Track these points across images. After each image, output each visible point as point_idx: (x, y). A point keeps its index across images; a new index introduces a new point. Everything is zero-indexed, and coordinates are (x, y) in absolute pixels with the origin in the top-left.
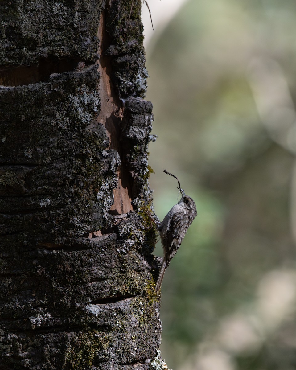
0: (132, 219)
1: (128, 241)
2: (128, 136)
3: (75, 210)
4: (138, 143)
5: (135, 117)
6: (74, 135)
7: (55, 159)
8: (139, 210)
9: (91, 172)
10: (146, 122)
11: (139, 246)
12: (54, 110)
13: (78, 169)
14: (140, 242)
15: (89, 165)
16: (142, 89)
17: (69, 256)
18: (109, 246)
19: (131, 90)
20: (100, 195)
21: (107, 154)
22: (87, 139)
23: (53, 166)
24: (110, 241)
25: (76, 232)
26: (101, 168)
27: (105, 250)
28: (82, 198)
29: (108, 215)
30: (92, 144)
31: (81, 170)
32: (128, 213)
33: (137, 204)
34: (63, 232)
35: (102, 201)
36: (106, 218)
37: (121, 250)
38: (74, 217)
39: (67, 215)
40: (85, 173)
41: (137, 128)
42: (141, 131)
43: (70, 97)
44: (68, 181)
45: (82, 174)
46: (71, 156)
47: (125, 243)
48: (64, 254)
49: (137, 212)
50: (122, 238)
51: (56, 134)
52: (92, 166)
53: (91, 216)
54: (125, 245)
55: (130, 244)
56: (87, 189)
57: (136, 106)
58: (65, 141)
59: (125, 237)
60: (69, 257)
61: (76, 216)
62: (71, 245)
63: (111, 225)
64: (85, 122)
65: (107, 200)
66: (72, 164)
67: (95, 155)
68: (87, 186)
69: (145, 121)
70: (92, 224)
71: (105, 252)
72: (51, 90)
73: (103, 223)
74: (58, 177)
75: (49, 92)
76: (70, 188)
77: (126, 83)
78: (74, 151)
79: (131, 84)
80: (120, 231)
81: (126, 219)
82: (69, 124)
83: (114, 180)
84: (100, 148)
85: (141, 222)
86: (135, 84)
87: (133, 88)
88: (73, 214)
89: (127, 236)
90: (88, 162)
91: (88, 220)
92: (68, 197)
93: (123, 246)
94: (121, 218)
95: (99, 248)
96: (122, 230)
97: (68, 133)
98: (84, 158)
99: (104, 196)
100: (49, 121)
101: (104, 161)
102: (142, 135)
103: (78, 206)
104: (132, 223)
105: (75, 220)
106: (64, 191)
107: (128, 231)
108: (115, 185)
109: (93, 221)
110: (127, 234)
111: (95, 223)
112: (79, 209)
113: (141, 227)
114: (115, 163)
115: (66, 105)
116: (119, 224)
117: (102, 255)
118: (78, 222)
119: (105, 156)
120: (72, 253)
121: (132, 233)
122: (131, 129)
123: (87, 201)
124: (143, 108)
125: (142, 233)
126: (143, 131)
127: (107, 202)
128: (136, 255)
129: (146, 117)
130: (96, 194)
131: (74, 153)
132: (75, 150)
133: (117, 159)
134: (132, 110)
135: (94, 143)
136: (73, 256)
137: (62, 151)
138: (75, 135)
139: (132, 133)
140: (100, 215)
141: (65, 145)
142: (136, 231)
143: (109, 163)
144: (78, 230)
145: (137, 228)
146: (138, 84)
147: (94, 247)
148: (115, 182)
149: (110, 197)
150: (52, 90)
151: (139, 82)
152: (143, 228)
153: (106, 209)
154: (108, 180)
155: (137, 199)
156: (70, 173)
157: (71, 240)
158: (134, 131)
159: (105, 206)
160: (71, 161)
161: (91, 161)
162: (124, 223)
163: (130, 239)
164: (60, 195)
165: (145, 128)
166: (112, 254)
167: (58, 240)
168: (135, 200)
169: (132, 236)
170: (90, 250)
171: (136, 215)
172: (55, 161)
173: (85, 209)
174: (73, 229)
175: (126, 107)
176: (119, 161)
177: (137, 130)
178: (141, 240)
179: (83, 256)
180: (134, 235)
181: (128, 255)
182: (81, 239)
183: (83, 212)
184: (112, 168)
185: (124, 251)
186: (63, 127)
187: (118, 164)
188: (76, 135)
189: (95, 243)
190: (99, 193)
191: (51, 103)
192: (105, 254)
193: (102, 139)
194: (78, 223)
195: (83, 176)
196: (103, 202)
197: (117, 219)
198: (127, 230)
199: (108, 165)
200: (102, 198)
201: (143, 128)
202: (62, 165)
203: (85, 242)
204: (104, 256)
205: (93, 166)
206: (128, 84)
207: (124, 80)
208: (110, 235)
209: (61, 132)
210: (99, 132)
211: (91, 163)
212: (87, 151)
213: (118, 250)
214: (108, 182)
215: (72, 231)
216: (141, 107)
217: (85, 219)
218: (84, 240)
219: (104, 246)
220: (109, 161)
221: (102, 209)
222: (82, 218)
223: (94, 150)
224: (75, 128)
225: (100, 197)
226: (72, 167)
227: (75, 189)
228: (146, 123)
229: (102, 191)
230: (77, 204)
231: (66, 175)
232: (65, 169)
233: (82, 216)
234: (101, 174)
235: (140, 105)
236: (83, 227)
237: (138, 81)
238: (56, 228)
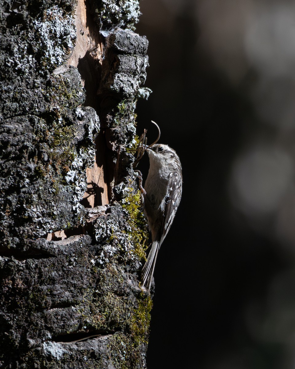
0: (114, 214)
1: (107, 248)
2: (112, 87)
3: (34, 196)
4: (123, 100)
5: (123, 59)
6: (38, 81)
7: (8, 118)
8: (124, 201)
9: (59, 139)
10: (138, 67)
11: (123, 257)
12: (11, 43)
13: (41, 134)
14: (125, 250)
15: (57, 129)
16: (133, 17)
17: (23, 266)
18: (81, 254)
19: (117, 17)
20: (70, 176)
21: (83, 113)
22: (56, 89)
23: (4, 127)
24: (83, 246)
25: (34, 230)
26: (73, 134)
27: (75, 260)
28: (45, 179)
29: (81, 207)
30: (63, 98)
31: (45, 135)
32: (108, 205)
33: (122, 192)
34: (14, 229)
35: (73, 184)
36: (78, 211)
37: (97, 261)
38: (32, 207)
39: (22, 204)
40: (51, 140)
41: (125, 76)
42: (130, 82)
43: (34, 24)
44: (27, 152)
45: (47, 141)
46: (32, 114)
47: (102, 251)
48: (15, 263)
49: (122, 204)
50: (98, 243)
51: (12, 79)
52: (60, 130)
53: (57, 208)
54: (102, 254)
55: (110, 253)
56: (53, 166)
57: (126, 42)
58: (24, 90)
59: (104, 241)
60: (22, 268)
61: (35, 206)
62: (26, 249)
63: (84, 222)
64: (54, 62)
65: (79, 183)
66: (33, 126)
67: (67, 114)
68: (54, 160)
69: (136, 66)
70: (57, 219)
71: (74, 263)
72: (8, 12)
73: (73, 218)
74: (12, 145)
75: (7, 14)
76: (28, 162)
77: (109, 6)
78: (36, 105)
79: (117, 8)
80: (96, 232)
81: (104, 213)
82: (32, 64)
83: (91, 153)
84: (73, 104)
85: (127, 220)
86: (122, 9)
87: (120, 15)
88: (30, 202)
89: (107, 240)
90: (55, 123)
91: (53, 213)
92: (24, 176)
93: (100, 254)
94: (98, 213)
95: (67, 256)
96: (100, 231)
97: (29, 79)
98: (50, 117)
99: (77, 177)
100: (3, 58)
101: (79, 124)
102: (131, 88)
103: (39, 190)
104: (114, 221)
105: (34, 212)
106: (18, 167)
107: (109, 232)
108: (91, 161)
109: (59, 215)
110: (105, 237)
111: (61, 217)
112: (39, 196)
113: (126, 228)
114: (93, 128)
115: (29, 35)
116: (95, 222)
117: (70, 267)
118: (37, 215)
119: (80, 116)
120: (26, 262)
121: (113, 236)
122: (116, 78)
123: (52, 184)
124: (135, 46)
125: (127, 237)
126: (133, 82)
127: (80, 186)
128: (118, 269)
129: (138, 59)
130: (64, 173)
131: (37, 110)
132: (38, 105)
133: (96, 122)
134: (119, 48)
135: (65, 95)
136: (28, 267)
137: (20, 106)
138: (39, 83)
139: (117, 83)
140: (70, 206)
141: (25, 96)
142: (119, 233)
143: (86, 127)
144: (38, 227)
145: (120, 228)
146: (128, 9)
147: (58, 255)
148: (91, 156)
149: (83, 180)
150: (10, 11)
151: (129, 7)
152: (130, 229)
153: (79, 197)
154: (82, 153)
155: (122, 184)
156: (30, 139)
157: (27, 242)
158: (120, 80)
159: (76, 192)
160: (31, 121)
161: (60, 122)
162: (102, 220)
163: (110, 245)
164: (13, 172)
165: (137, 76)
166: (83, 266)
167: (7, 241)
168: (119, 186)
169: (113, 240)
170: (52, 259)
171: (120, 209)
172: (8, 120)
173: (48, 196)
174: (30, 225)
175: (110, 43)
176: (98, 126)
177: (125, 79)
178: (126, 247)
179: (43, 267)
180: (116, 239)
181: (106, 269)
182: (41, 242)
183: (45, 200)
184: (90, 135)
185: (101, 263)
186: (23, 70)
187: (97, 130)
188: (42, 82)
189: (62, 248)
190: (69, 173)
191: (8, 30)
192: (74, 266)
193: (76, 90)
194: (38, 217)
195: (48, 145)
196: (74, 187)
197: (92, 213)
198: (106, 231)
199: (83, 130)
200: (73, 181)
201: (134, 77)
202: (19, 126)
203: (47, 246)
204: (72, 268)
205: (63, 130)
206: (114, 8)
207: (108, 3)
208: (82, 238)
209: (19, 77)
210: (73, 80)
211: (60, 127)
212: (55, 107)
213: (93, 261)
214: (81, 156)
215: (28, 228)
216: (132, 45)
217: (48, 211)
218: (46, 243)
219: (74, 253)
220: (86, 124)
221: (72, 197)
222: (44, 210)
223: (65, 107)
224: (40, 72)
225: (70, 178)
226: (33, 131)
227: (36, 165)
228: (138, 70)
229: (74, 169)
230: (38, 188)
231: (23, 142)
232: (22, 133)
233: (44, 206)
234: (73, 143)
235: (132, 41)
236: (45, 224)
237: (127, 5)
238: (6, 222)
